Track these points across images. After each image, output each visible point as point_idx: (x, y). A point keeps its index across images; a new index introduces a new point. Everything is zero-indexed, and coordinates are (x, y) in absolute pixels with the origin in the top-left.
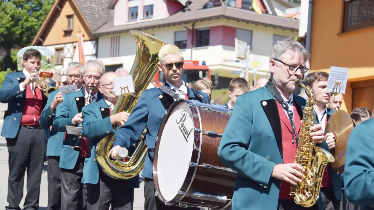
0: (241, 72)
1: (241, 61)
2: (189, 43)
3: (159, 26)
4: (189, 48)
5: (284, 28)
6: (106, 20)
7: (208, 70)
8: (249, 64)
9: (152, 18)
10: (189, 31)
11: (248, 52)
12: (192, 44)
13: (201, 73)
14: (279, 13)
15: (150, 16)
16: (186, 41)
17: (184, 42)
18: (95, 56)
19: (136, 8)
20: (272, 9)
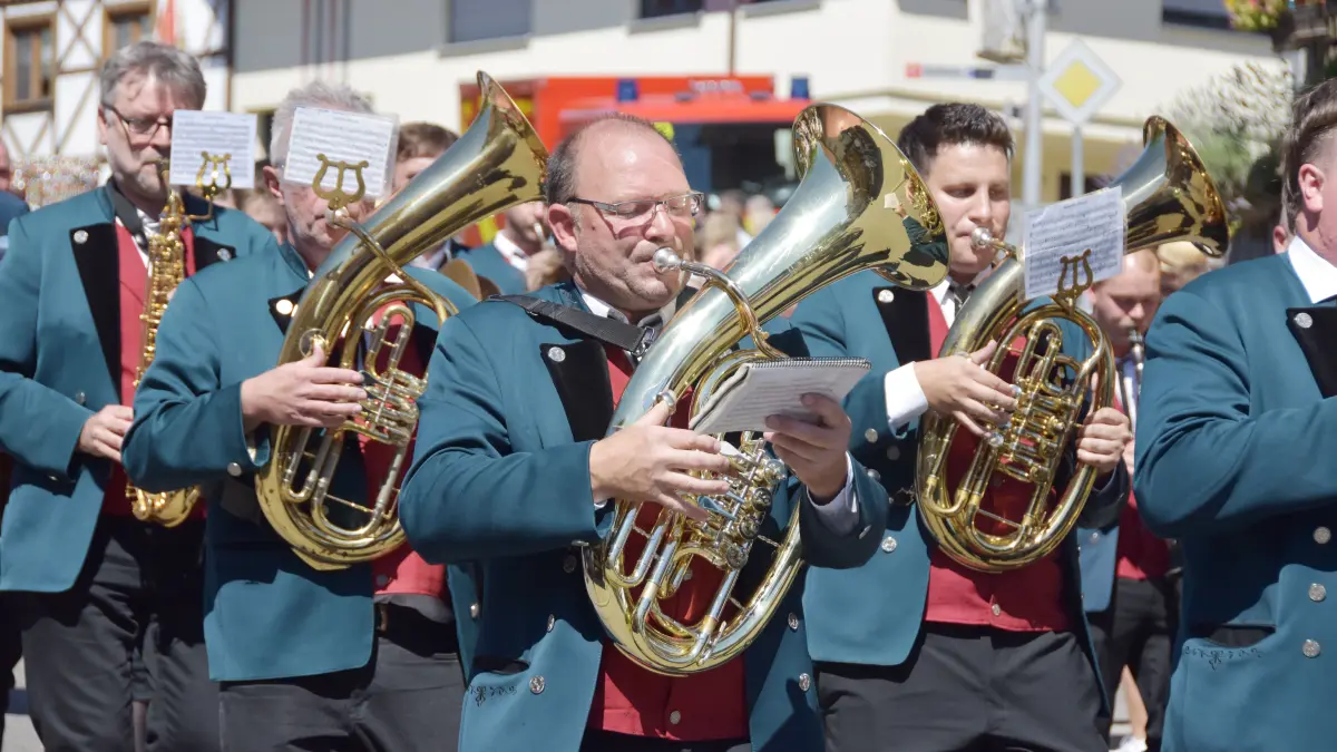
1: (1001, 70)
4: (719, 10)
8: (1045, 84)
11: (1038, 21)
18: (221, 60)
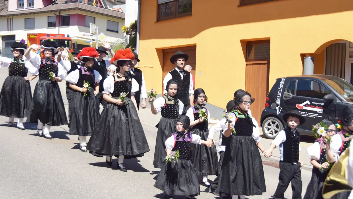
0: (91, 41)
1: (94, 35)
2: (57, 24)
3: (38, 13)
4: (57, 27)
5: (113, 17)
6: (3, 8)
7: (71, 40)
8: (98, 37)
10: (57, 16)
12: (59, 24)
13: (66, 42)
15: (32, 6)
16: (55, 22)
17: (54, 23)
20: (106, 5)
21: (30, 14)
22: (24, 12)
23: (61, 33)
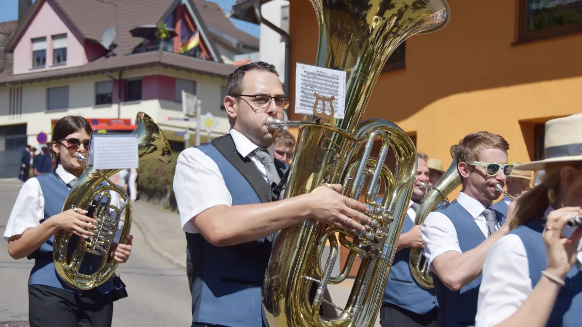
0: (185, 133)
1: (191, 119)
2: (115, 96)
3: (76, 75)
4: (116, 103)
6: (2, 67)
8: (201, 123)
9: (65, 64)
10: (115, 82)
12: (120, 97)
14: (227, 61)
15: (62, 62)
16: (111, 94)
17: (109, 96)
19: (43, 51)
20: (218, 55)
21: (58, 78)
22: (47, 75)
23: (124, 116)
